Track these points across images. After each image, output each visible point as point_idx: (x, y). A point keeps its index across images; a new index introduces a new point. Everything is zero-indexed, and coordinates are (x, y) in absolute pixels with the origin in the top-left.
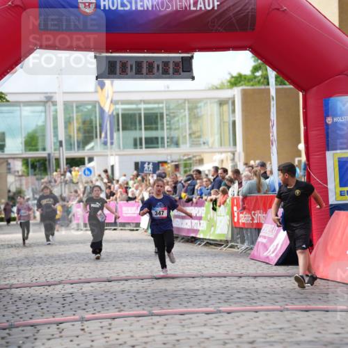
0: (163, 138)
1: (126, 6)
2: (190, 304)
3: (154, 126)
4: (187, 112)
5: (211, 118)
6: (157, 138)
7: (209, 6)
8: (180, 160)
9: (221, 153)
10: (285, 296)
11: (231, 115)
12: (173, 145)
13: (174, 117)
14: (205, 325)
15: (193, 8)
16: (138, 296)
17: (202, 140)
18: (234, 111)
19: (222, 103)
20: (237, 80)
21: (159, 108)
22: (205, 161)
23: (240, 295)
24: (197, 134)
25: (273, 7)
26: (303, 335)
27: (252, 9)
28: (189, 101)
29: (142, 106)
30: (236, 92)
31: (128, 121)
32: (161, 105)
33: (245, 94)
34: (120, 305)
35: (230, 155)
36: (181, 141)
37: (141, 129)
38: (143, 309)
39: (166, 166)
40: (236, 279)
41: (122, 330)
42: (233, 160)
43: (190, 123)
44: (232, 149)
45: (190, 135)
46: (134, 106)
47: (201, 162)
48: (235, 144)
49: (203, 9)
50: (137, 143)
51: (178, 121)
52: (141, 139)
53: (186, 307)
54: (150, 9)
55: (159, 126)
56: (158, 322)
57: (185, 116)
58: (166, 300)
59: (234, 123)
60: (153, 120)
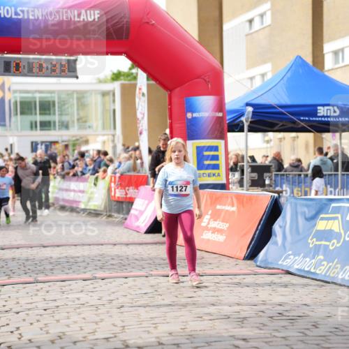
0: (55, 123)
1: (19, 15)
2: (71, 271)
3: (48, 112)
4: (75, 101)
5: (95, 106)
6: (49, 122)
7: (91, 17)
8: (69, 141)
9: (104, 135)
10: (151, 262)
11: (112, 104)
12: (64, 128)
13: (64, 105)
14: (82, 291)
15: (77, 19)
16: (26, 263)
17: (88, 124)
18: (114, 101)
19: (104, 94)
20: (117, 76)
21: (52, 97)
22: (90, 141)
23: (114, 262)
24: (84, 120)
25: (144, 21)
26: (163, 300)
27: (127, 22)
28: (77, 92)
29: (37, 95)
30: (116, 86)
31: (26, 107)
32: (53, 95)
33: (123, 87)
34: (10, 273)
35: (111, 137)
36: (70, 125)
37: (36, 114)
38: (30, 276)
39: (57, 146)
40: (111, 246)
41: (9, 297)
42: (113, 141)
43: (78, 110)
44: (112, 132)
45: (78, 120)
46: (30, 95)
47: (87, 142)
48: (115, 128)
49: (86, 20)
50: (33, 126)
51: (68, 108)
52: (36, 123)
53: (67, 273)
54: (40, 18)
55: (52, 112)
56: (42, 289)
57: (73, 104)
58: (51, 267)
59: (114, 111)
60: (46, 107)
